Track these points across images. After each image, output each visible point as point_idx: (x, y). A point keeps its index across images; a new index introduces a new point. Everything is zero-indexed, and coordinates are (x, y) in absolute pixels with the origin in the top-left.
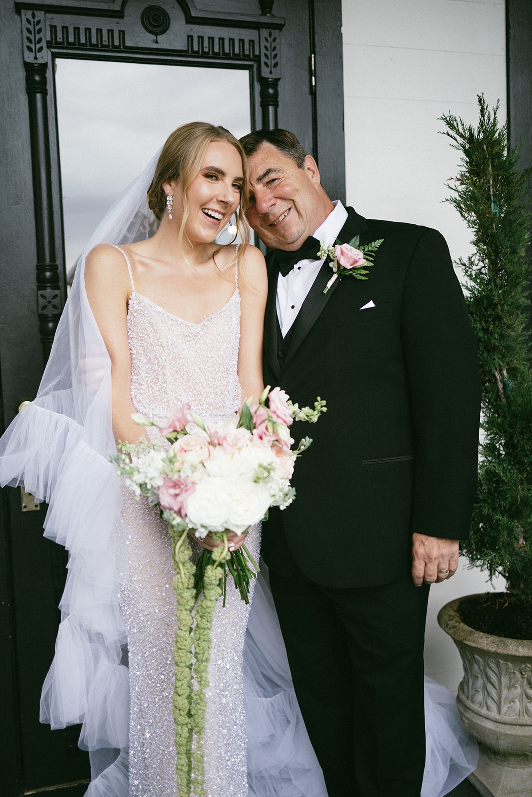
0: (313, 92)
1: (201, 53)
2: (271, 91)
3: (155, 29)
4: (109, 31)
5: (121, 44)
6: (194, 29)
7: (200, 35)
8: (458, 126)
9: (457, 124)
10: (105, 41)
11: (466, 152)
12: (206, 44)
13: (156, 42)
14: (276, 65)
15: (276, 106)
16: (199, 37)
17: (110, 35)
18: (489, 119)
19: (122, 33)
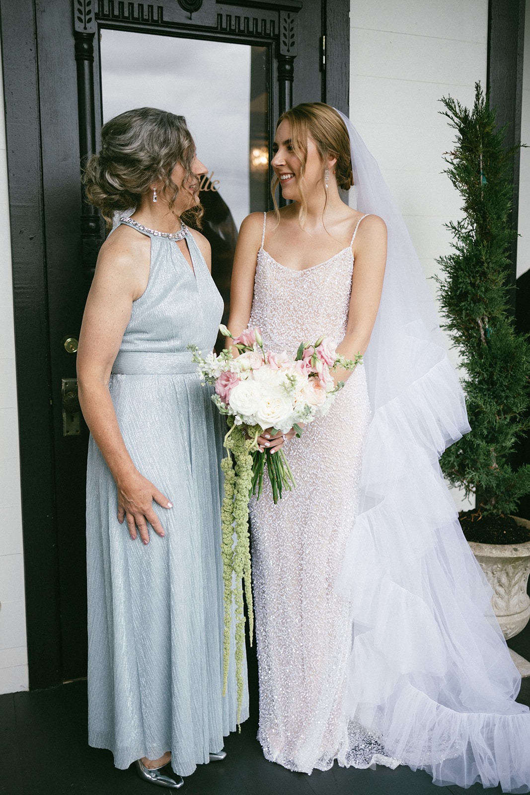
0: (323, 70)
1: (228, 30)
2: (287, 67)
3: (189, 6)
4: (149, 6)
5: (160, 19)
6: (223, 8)
7: (228, 14)
8: (455, 108)
9: (455, 106)
10: (146, 16)
11: (461, 131)
12: (233, 23)
13: (190, 19)
14: (293, 44)
15: (291, 81)
16: (227, 16)
17: (150, 10)
18: (482, 103)
19: (161, 8)
